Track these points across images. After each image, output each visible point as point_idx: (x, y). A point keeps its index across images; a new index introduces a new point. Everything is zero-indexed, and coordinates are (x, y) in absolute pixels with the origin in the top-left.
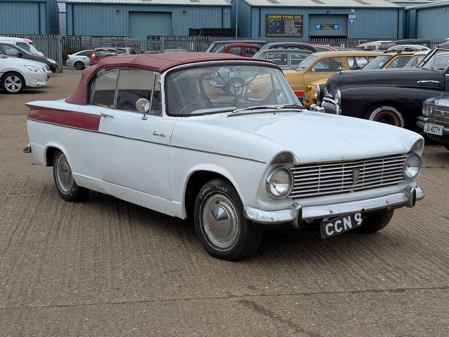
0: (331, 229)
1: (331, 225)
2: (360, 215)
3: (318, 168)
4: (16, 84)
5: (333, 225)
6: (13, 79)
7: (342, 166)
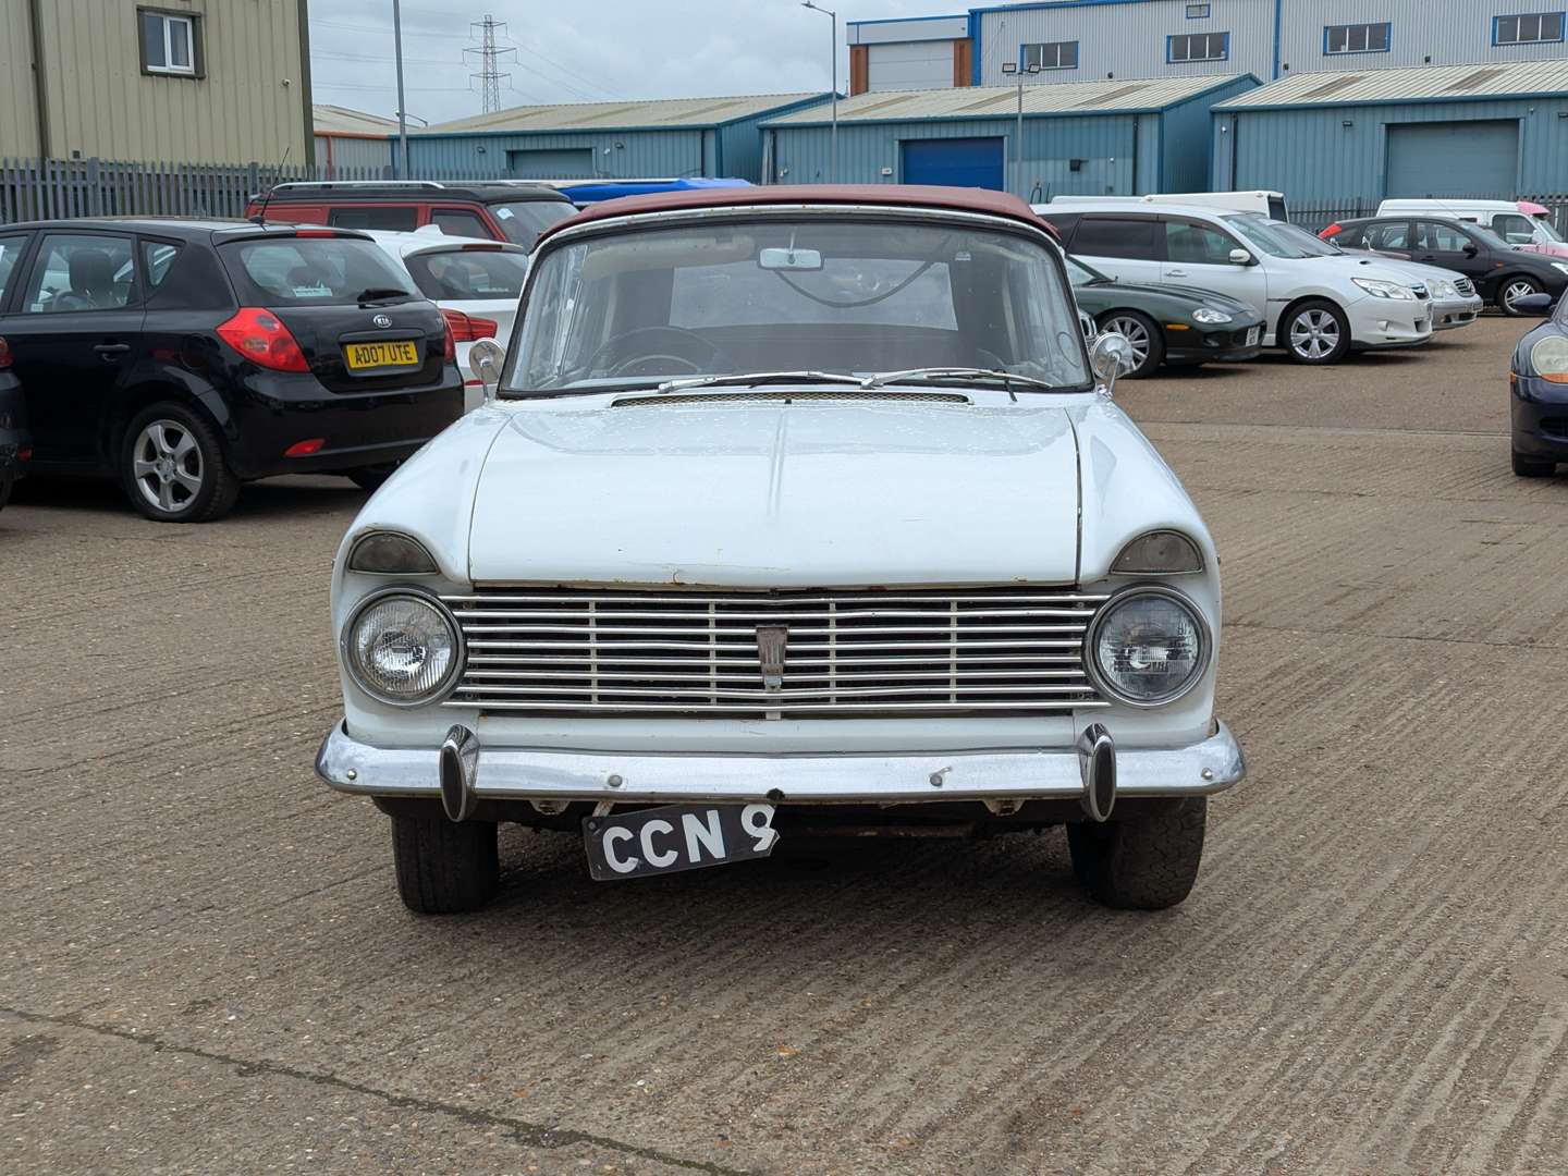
0: (625, 849)
1: (626, 835)
2: (769, 812)
3: (584, 606)
4: (1323, 334)
5: (631, 836)
6: (1315, 319)
7: (704, 608)
